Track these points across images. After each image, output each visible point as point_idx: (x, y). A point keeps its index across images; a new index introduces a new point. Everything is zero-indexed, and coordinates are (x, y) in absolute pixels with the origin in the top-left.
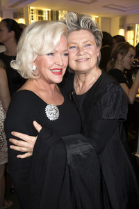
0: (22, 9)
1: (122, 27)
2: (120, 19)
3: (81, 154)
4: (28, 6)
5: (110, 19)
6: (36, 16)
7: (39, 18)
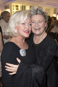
0: (9, 5)
1: (55, 13)
2: (54, 9)
4: (11, 3)
5: (49, 9)
6: (15, 8)
7: (17, 9)
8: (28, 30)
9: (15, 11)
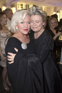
2: (54, 8)
3: (34, 61)
4: (17, 2)
5: (50, 8)
6: (20, 6)
7: (22, 7)
8: (26, 29)
9: (20, 9)
